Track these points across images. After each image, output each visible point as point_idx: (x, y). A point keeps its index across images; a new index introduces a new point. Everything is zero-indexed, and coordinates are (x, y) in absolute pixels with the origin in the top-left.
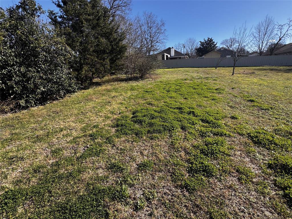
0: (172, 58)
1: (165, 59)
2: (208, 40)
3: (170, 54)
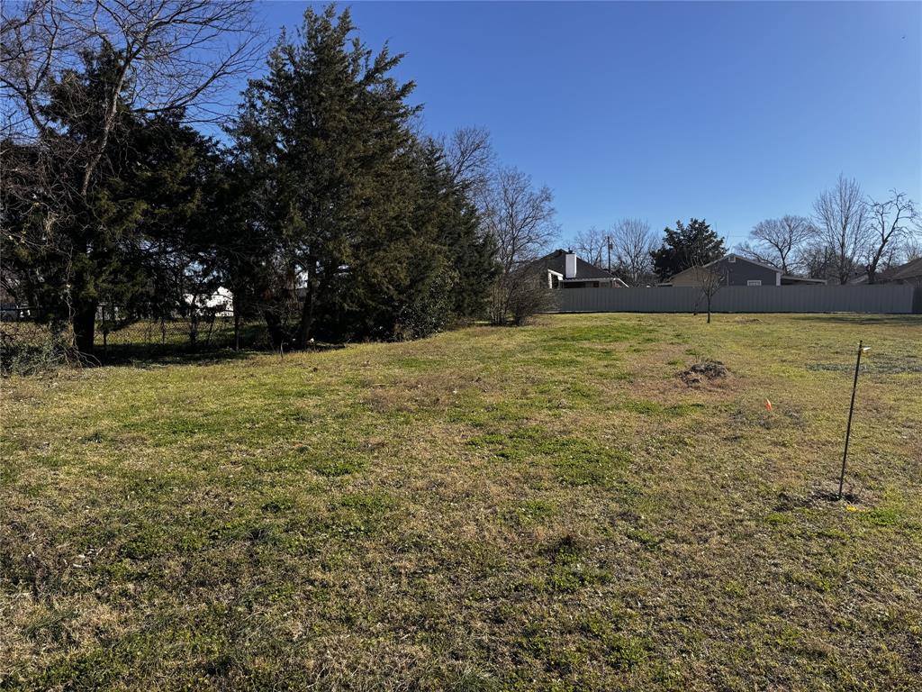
1: (550, 287)
2: (692, 227)
3: (563, 271)
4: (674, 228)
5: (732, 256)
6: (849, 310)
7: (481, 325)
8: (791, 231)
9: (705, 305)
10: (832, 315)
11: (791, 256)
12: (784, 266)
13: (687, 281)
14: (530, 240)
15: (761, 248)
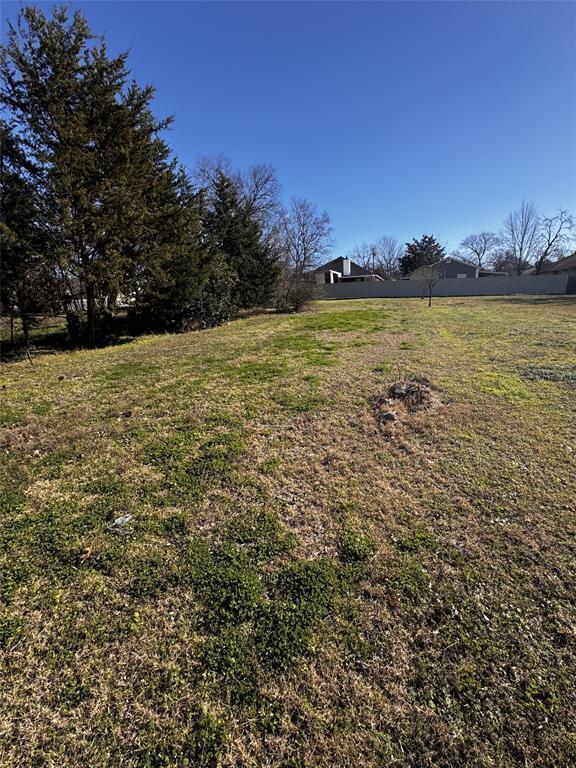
0: (345, 280)
1: (332, 282)
2: (424, 240)
3: (342, 271)
4: (412, 243)
5: (448, 258)
6: (524, 292)
7: (271, 313)
8: (486, 242)
9: (428, 292)
10: (512, 297)
11: (484, 258)
12: (480, 265)
13: (418, 276)
14: (316, 250)
15: (466, 253)
